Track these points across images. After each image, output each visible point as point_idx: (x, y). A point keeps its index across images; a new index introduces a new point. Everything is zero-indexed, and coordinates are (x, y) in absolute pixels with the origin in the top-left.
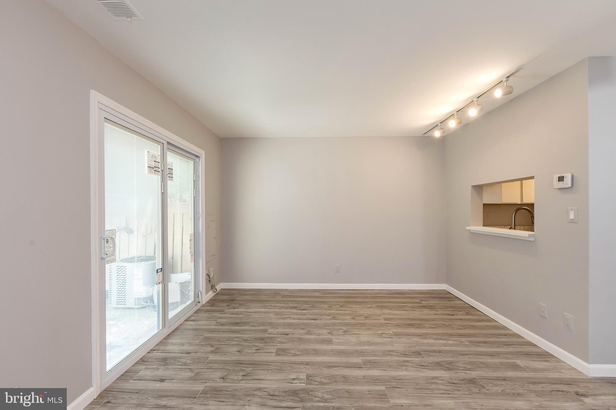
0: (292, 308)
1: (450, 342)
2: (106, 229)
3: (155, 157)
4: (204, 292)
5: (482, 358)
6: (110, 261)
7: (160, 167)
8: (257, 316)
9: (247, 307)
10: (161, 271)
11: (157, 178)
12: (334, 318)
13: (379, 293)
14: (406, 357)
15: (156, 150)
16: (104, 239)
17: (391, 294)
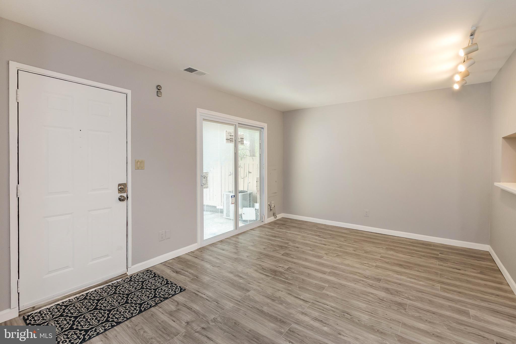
0: (316, 235)
1: (421, 283)
2: (204, 172)
3: (231, 133)
4: (266, 216)
5: (435, 299)
6: (205, 187)
7: (234, 138)
8: (290, 235)
9: (288, 230)
10: (234, 197)
11: (232, 145)
12: (340, 247)
13: (403, 241)
14: (366, 279)
15: (231, 129)
16: (202, 176)
17: (415, 243)
